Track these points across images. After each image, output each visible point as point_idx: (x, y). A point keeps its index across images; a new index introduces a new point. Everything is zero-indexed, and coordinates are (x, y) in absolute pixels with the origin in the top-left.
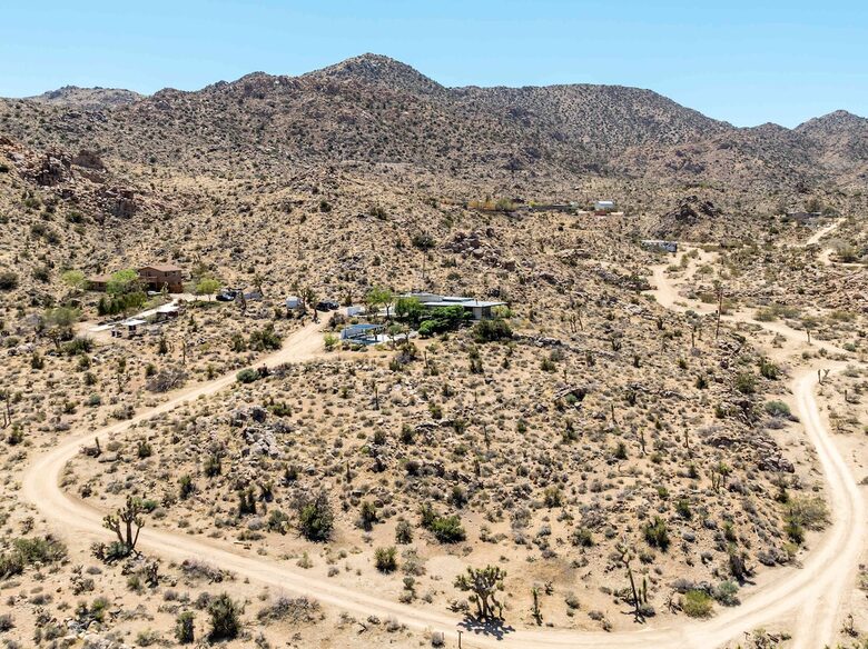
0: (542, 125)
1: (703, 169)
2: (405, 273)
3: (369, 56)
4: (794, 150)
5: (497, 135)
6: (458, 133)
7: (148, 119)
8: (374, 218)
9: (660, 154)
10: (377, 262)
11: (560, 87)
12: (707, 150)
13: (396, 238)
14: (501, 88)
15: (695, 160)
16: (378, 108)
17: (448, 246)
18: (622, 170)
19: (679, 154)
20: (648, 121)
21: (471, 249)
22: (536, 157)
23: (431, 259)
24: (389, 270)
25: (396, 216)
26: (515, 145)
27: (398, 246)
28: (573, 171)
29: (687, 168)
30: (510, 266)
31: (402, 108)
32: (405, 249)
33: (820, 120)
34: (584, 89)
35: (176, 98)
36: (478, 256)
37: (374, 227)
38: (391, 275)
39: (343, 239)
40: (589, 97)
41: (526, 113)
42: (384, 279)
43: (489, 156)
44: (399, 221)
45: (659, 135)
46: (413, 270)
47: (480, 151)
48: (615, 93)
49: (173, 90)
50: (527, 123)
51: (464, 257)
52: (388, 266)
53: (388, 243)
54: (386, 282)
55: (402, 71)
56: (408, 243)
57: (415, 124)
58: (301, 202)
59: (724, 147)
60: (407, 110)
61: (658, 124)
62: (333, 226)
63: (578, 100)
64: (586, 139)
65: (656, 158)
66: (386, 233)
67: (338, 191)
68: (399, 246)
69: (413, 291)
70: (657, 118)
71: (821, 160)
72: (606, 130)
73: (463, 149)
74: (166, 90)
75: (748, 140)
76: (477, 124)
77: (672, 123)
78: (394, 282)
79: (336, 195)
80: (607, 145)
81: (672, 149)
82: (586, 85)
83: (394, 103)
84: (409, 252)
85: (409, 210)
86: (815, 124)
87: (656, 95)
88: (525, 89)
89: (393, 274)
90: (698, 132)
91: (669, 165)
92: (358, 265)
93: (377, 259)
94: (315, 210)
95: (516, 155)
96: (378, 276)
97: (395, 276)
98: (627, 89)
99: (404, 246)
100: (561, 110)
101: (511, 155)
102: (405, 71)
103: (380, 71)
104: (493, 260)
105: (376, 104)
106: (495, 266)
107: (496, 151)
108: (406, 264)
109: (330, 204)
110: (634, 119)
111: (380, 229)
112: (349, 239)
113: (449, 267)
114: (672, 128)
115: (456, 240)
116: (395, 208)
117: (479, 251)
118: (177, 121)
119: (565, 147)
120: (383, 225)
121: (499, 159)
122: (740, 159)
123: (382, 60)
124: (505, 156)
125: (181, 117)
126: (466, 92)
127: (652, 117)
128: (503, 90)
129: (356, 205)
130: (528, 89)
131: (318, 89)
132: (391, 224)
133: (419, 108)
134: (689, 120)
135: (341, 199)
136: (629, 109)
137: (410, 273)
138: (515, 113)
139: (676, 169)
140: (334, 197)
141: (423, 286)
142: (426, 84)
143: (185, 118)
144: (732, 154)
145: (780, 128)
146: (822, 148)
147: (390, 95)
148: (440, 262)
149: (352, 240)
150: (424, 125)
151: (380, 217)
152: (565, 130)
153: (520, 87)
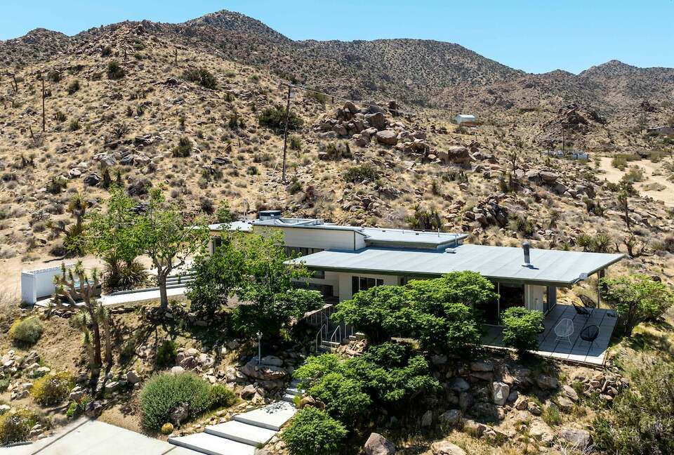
0: (373, 68)
1: (513, 105)
2: (243, 171)
3: (224, 12)
4: (583, 91)
5: (336, 72)
6: (302, 69)
7: (14, 51)
8: (193, 85)
9: (474, 93)
10: (183, 150)
11: (384, 41)
12: (514, 89)
13: (229, 113)
14: (335, 42)
15: (505, 97)
16: (230, 48)
17: (326, 127)
18: (443, 106)
19: (491, 92)
20: (459, 68)
21: (370, 130)
22: (373, 90)
23: (295, 146)
24: (208, 164)
25: (232, 86)
26: (353, 79)
27: (233, 125)
28: (406, 103)
29: (498, 104)
30: (460, 159)
31: (252, 49)
32: (246, 131)
33: (599, 68)
34: (405, 43)
35: (47, 36)
36: (389, 143)
37: (191, 96)
38: (212, 175)
39: (130, 114)
40: (409, 49)
41: (358, 59)
42: (193, 185)
43: (330, 88)
44: (237, 91)
45: (470, 79)
46: (260, 167)
47: (322, 84)
48: (431, 46)
49: (45, 30)
50: (359, 67)
51: (361, 144)
52: (205, 158)
53: (213, 120)
54: (196, 190)
55: (252, 24)
56: (252, 121)
57: (263, 62)
58: (80, 68)
59: (529, 86)
60: (256, 50)
61: (467, 70)
62: (120, 97)
63: (400, 51)
64: (409, 82)
65: (471, 96)
66: (213, 105)
67: (142, 53)
68: (235, 124)
69: (261, 211)
70: (466, 65)
71: (607, 99)
72: (424, 75)
73: (307, 83)
74: (38, 30)
75: (545, 82)
76: (318, 64)
77: (479, 69)
78: (215, 191)
79: (138, 57)
80: (427, 86)
81: (483, 88)
82: (406, 39)
83: (245, 44)
84: (252, 136)
85: (255, 79)
86: (596, 71)
87: (463, 49)
88: (355, 42)
89: (212, 172)
90: (502, 77)
91: (484, 101)
92: (141, 156)
93: (184, 143)
94: (97, 77)
95: (355, 88)
96: (178, 176)
97: (218, 176)
98: (439, 43)
99: (243, 126)
100: (385, 58)
101: (351, 87)
102: (255, 25)
103: (233, 24)
104: (419, 149)
105: (228, 45)
106: (426, 160)
107: (336, 84)
108: (246, 155)
109: (126, 68)
110: (447, 65)
111: (202, 100)
112: (140, 114)
113: (337, 159)
114: (480, 73)
115: (341, 114)
116: (231, 76)
117: (388, 134)
118: (42, 54)
119: (393, 87)
120: (208, 95)
121: (339, 91)
122: (543, 96)
123: (236, 16)
124: (345, 88)
125: (47, 50)
126: (306, 44)
127: (462, 64)
128: (337, 43)
129: (167, 71)
130: (358, 43)
131: (177, 31)
132: (221, 95)
133: (267, 49)
134: (492, 67)
135: (146, 62)
136: (443, 59)
137: (254, 171)
138: (350, 58)
139: (490, 105)
140: (133, 59)
141: (284, 198)
142: (272, 35)
143: (50, 51)
144: (536, 92)
145: (568, 74)
146: (606, 90)
147: (241, 38)
148: (315, 152)
149: (147, 115)
150: (271, 63)
151: (204, 84)
152: (390, 74)
153: (351, 41)
